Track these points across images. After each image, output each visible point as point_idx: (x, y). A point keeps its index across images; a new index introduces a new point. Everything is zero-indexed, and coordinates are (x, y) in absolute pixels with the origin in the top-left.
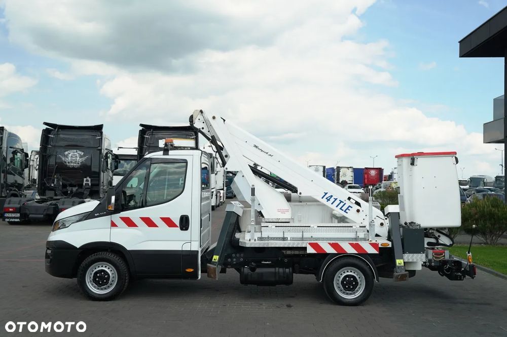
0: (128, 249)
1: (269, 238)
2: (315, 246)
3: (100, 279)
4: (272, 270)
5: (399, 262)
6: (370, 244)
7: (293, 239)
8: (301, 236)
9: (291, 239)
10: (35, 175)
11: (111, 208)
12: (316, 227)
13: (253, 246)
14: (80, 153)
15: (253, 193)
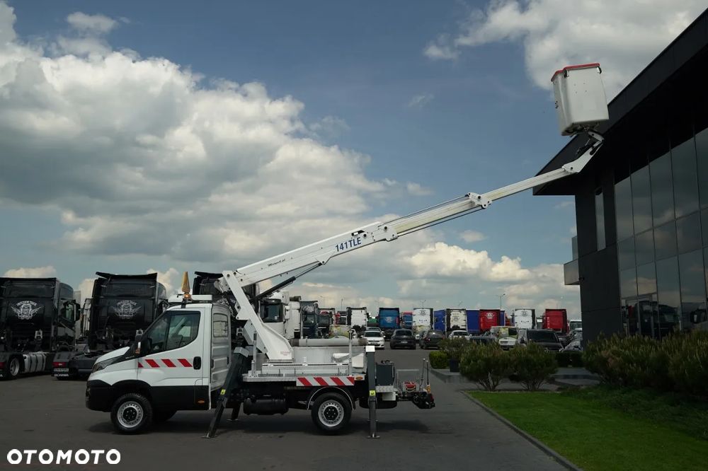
0: (151, 385)
1: (267, 375)
2: (303, 380)
3: (130, 415)
4: (270, 401)
5: (372, 393)
6: (348, 378)
7: (287, 375)
8: (293, 373)
9: (286, 375)
10: (87, 326)
11: (138, 352)
12: (306, 365)
13: (252, 381)
14: (133, 303)
15: (255, 338)
